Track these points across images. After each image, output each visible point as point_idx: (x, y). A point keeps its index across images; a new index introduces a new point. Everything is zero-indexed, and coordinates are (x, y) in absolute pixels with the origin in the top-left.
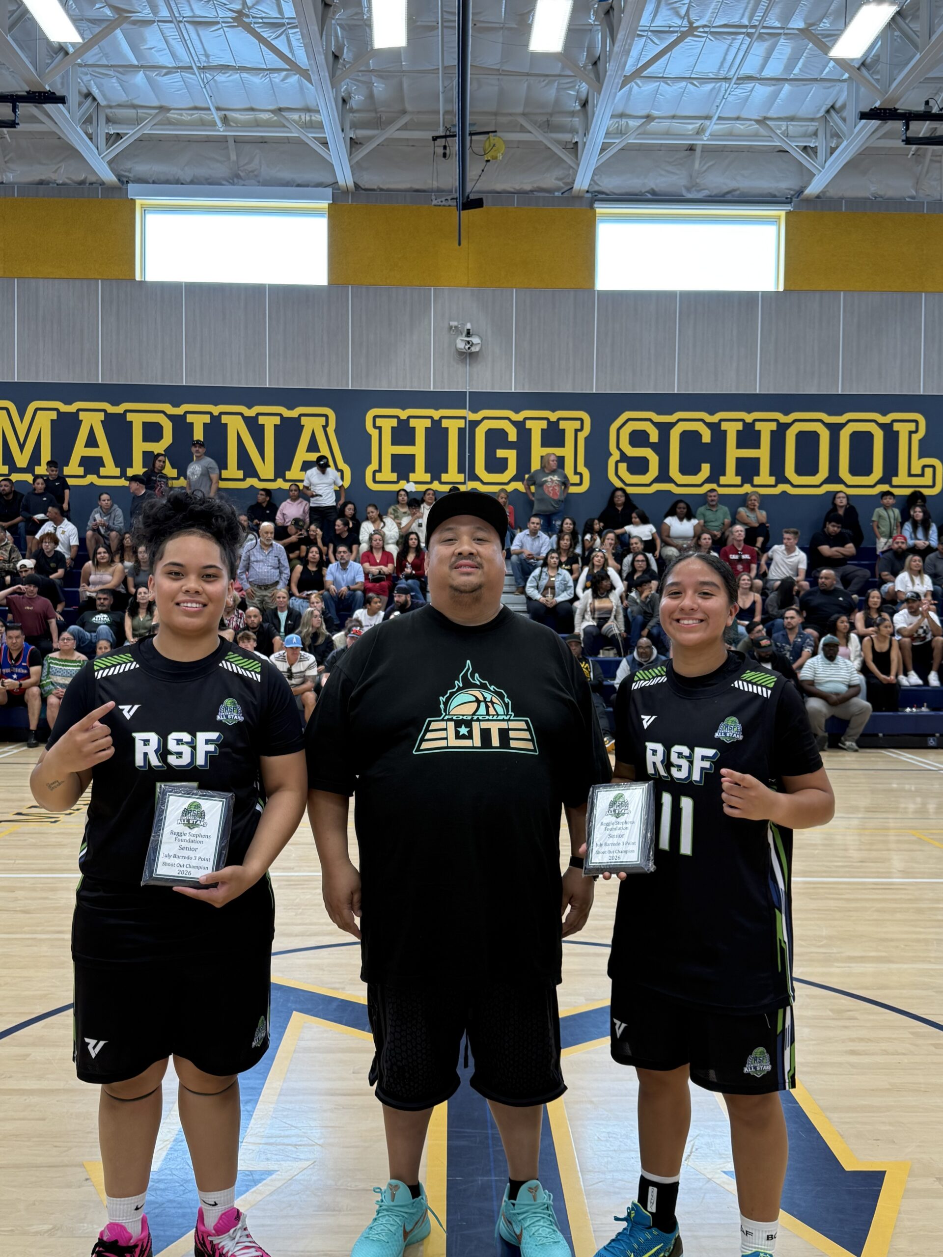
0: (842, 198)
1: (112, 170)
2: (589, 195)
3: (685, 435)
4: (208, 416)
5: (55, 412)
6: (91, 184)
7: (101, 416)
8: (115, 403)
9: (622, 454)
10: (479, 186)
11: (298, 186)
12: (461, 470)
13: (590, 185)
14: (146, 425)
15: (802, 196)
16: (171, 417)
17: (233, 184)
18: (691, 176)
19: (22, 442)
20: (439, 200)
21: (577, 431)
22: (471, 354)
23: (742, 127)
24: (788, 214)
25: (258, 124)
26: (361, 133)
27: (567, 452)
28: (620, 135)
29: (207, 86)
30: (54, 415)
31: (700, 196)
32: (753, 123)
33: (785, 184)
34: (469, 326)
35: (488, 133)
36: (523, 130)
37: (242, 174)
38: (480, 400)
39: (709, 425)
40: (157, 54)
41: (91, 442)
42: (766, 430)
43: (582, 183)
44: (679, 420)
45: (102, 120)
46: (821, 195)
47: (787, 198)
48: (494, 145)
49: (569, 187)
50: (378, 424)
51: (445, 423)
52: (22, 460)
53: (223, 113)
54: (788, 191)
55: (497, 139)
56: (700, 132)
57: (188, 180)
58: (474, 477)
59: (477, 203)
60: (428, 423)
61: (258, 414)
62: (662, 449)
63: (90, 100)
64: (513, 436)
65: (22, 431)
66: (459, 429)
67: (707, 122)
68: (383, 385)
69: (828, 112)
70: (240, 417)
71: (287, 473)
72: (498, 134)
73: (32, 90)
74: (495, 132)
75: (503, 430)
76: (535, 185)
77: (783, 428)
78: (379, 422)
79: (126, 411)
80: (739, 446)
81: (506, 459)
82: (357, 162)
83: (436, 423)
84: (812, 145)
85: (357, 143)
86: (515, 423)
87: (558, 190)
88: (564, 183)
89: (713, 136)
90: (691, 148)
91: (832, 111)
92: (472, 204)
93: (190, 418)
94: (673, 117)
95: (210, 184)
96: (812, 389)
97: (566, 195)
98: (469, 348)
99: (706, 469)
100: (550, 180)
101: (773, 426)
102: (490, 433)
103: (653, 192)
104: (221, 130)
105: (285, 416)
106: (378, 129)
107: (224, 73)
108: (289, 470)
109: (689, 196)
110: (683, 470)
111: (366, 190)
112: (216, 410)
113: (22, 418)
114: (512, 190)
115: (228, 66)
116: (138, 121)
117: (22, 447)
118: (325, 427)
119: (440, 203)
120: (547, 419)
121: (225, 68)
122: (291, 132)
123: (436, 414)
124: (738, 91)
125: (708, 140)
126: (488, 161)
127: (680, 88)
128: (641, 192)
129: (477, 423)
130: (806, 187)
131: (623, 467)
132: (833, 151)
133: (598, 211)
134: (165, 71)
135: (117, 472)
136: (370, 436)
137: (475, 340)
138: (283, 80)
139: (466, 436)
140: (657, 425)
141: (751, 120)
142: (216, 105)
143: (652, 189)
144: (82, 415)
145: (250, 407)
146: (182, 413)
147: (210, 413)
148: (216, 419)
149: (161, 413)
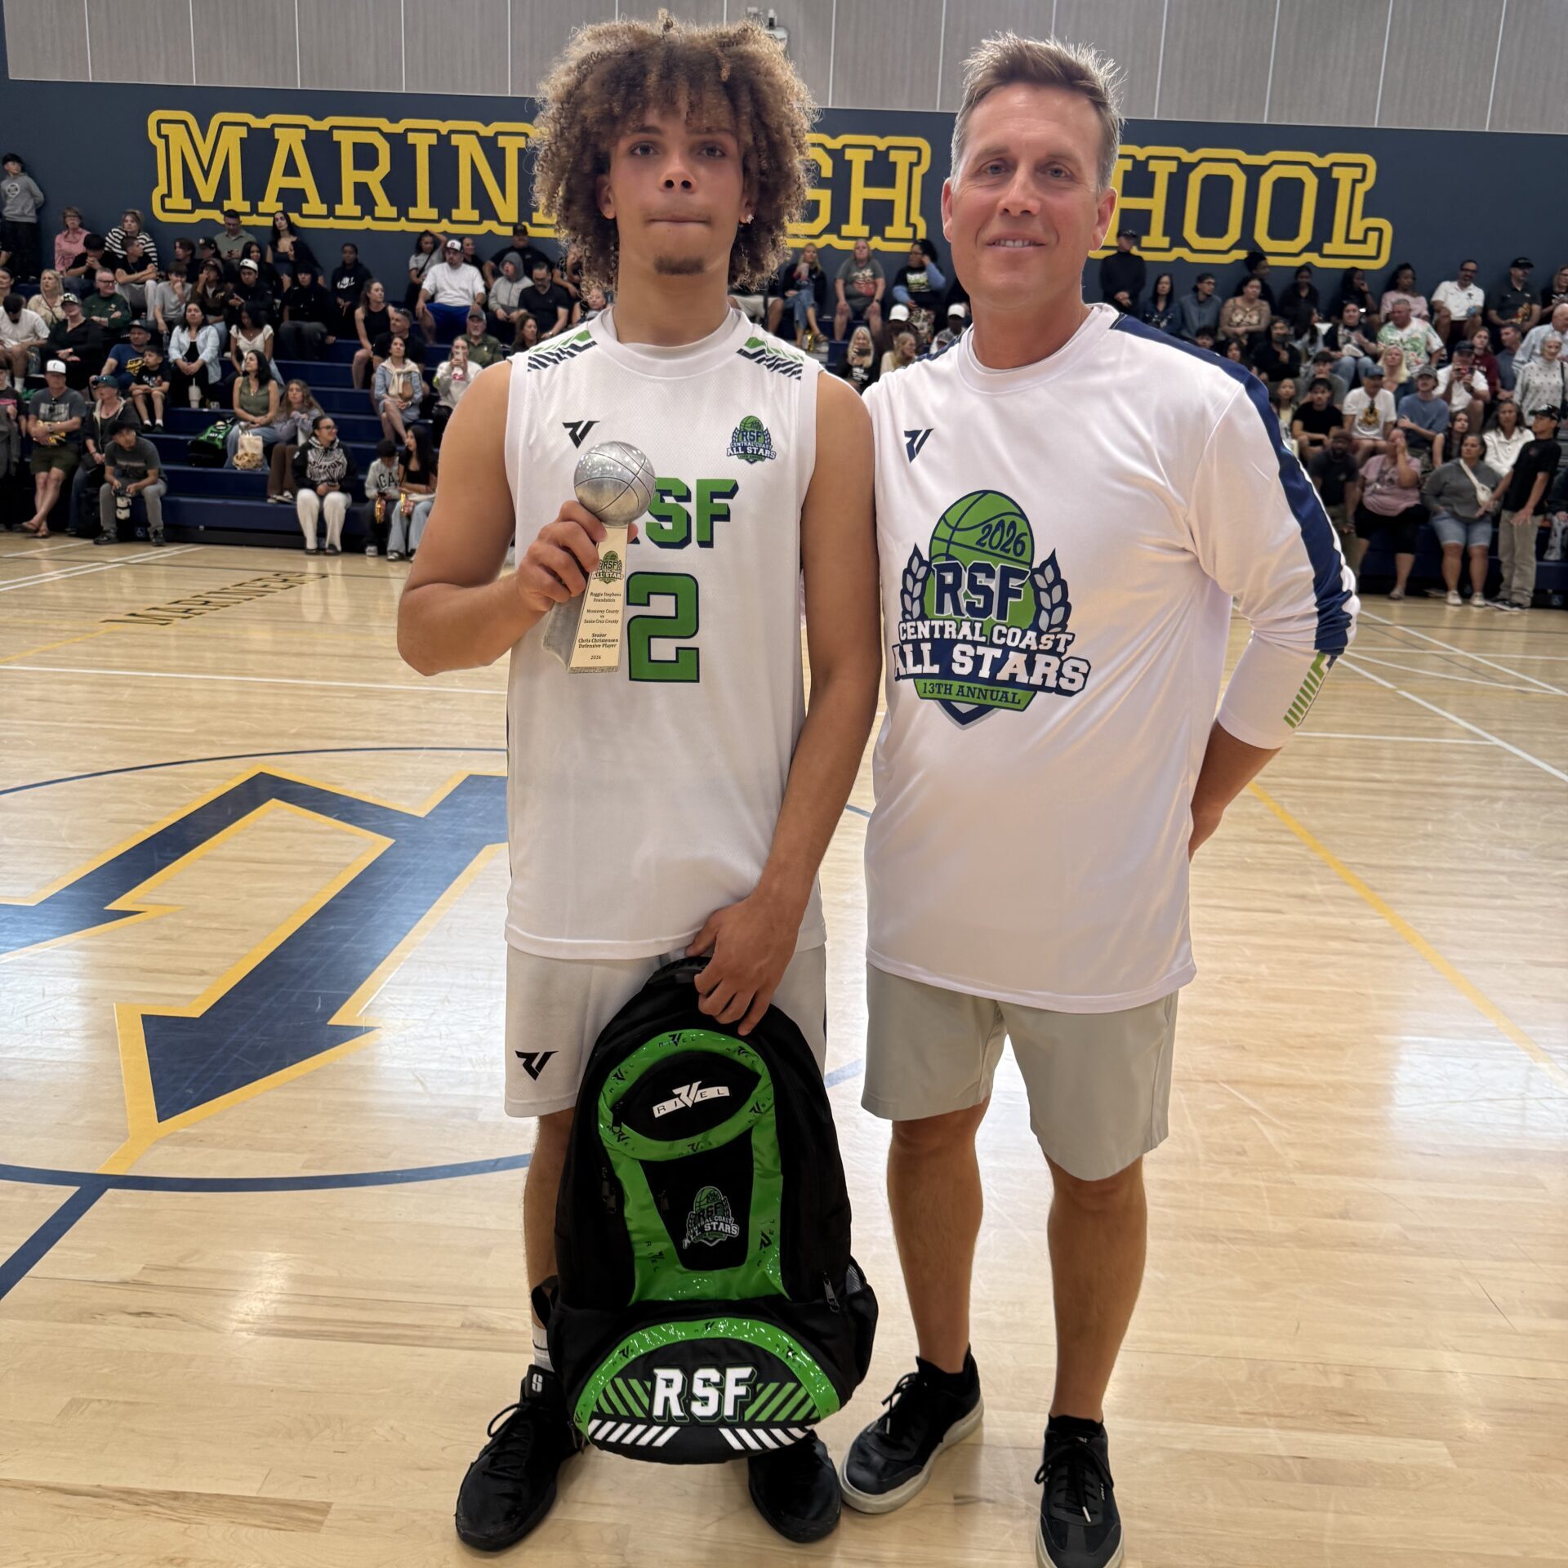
4: (435, 136)
5: (245, 128)
7: (302, 133)
8: (318, 117)
14: (357, 146)
16: (387, 136)
19: (206, 167)
21: (912, 165)
27: (896, 194)
30: (243, 132)
34: (771, 14)
41: (291, 169)
42: (1162, 171)
52: (207, 192)
61: (498, 134)
64: (827, 171)
65: (205, 151)
70: (474, 137)
75: (817, 162)
77: (1185, 169)
79: (333, 128)
80: (1126, 192)
81: (819, 202)
86: (831, 153)
93: (412, 138)
96: (1228, 116)
101: (1173, 166)
112: (444, 127)
113: (204, 136)
117: (206, 174)
120: (873, 147)
135: (323, 209)
137: (779, 34)
144: (278, 132)
145: (487, 124)
146: (402, 131)
147: (436, 131)
148: (444, 140)
149: (375, 131)
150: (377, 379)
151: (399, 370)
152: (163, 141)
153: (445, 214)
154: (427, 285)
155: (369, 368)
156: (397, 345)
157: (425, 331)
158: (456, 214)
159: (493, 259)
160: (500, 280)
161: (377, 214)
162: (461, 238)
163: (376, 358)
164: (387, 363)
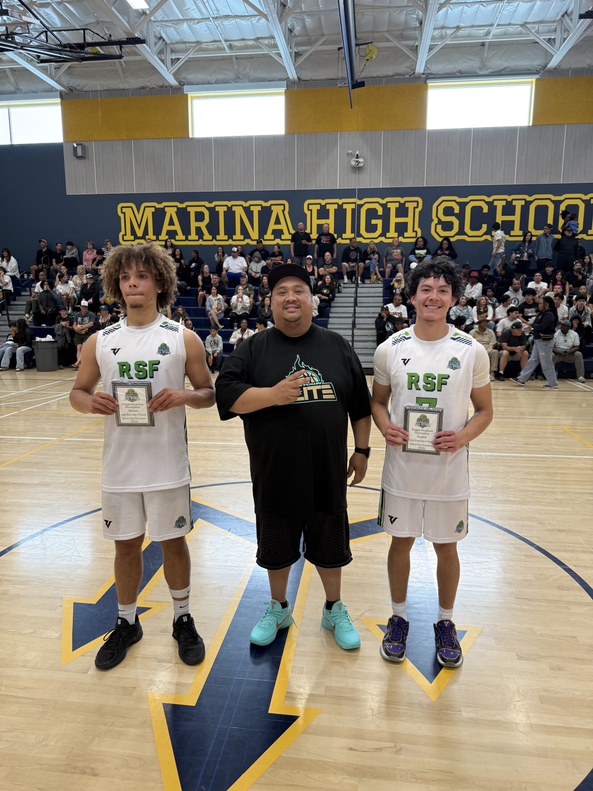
0: (569, 69)
1: (176, 79)
2: (424, 76)
3: (474, 209)
4: (226, 207)
5: (154, 208)
6: (166, 87)
7: (175, 209)
8: (182, 202)
9: (439, 220)
10: (364, 74)
11: (270, 81)
12: (353, 232)
13: (424, 70)
14: (196, 213)
15: (546, 69)
16: (208, 209)
17: (236, 82)
18: (482, 61)
19: (139, 223)
20: (341, 84)
21: (415, 208)
22: (359, 168)
23: (512, 29)
24: (537, 80)
25: (247, 47)
26: (301, 49)
27: (409, 220)
28: (441, 40)
29: (219, 28)
30: (153, 210)
31: (487, 72)
32: (518, 26)
33: (536, 63)
34: (357, 153)
35: (368, 43)
36: (388, 40)
37: (241, 76)
38: (364, 193)
39: (487, 203)
40: (192, 12)
41: (171, 223)
42: (518, 205)
43: (420, 68)
44: (471, 200)
45: (169, 51)
46: (557, 67)
47: (537, 71)
48: (371, 51)
49: (414, 72)
50: (310, 208)
51: (345, 206)
52: (140, 233)
53: (229, 42)
54: (538, 66)
55: (372, 47)
56: (488, 34)
57: (214, 82)
58: (360, 235)
59: (361, 84)
60: (336, 206)
61: (250, 205)
62: (461, 217)
63: (161, 40)
64: (380, 212)
65: (139, 217)
66: (352, 209)
67: (491, 28)
68: (312, 187)
69: (563, 16)
70: (241, 207)
71: (265, 236)
72: (373, 44)
73: (129, 37)
74: (372, 43)
75: (375, 209)
76: (395, 72)
77: (528, 204)
78: (311, 207)
79: (187, 206)
80: (504, 214)
81: (376, 225)
82: (299, 65)
83: (340, 207)
84: (553, 37)
85: (299, 55)
86: (382, 205)
87: (407, 74)
88: (410, 70)
89: (495, 36)
90: (483, 44)
91: (566, 16)
92: (357, 85)
93: (217, 209)
94: (472, 26)
95: (225, 83)
96: (546, 181)
97: (412, 76)
98: (357, 165)
99: (485, 227)
100: (402, 68)
101: (523, 203)
102: (368, 211)
103: (460, 72)
104: (228, 53)
105: (263, 205)
106: (309, 46)
107: (227, 20)
108: (266, 234)
109: (481, 73)
110: (472, 228)
111: (304, 81)
112: (229, 204)
113: (139, 212)
114: (382, 76)
115: (229, 15)
116: (186, 50)
117: (139, 226)
118: (283, 211)
119: (341, 86)
120: (399, 202)
121: (227, 17)
122: (264, 51)
123: (340, 202)
124: (509, 8)
125: (491, 39)
126: (368, 60)
127: (475, 8)
128: (453, 72)
129: (362, 205)
130: (548, 63)
131: (439, 227)
132: (565, 39)
133: (429, 84)
134: (197, 21)
135: (183, 238)
136: (306, 215)
137: (361, 160)
138: (258, 21)
139: (356, 213)
140: (458, 203)
141: (517, 25)
142: (225, 39)
143: (460, 70)
144: (166, 209)
145: (246, 202)
146: (213, 206)
147: (227, 206)
148: (230, 209)
149: (203, 207)
150: (207, 304)
151: (215, 298)
152: (123, 214)
153: (230, 237)
154: (225, 266)
155: (204, 299)
156: (214, 290)
157: (224, 283)
158: (235, 237)
159: (249, 254)
160: (252, 263)
161: (204, 239)
162: (236, 246)
163: (207, 295)
164: (211, 297)
